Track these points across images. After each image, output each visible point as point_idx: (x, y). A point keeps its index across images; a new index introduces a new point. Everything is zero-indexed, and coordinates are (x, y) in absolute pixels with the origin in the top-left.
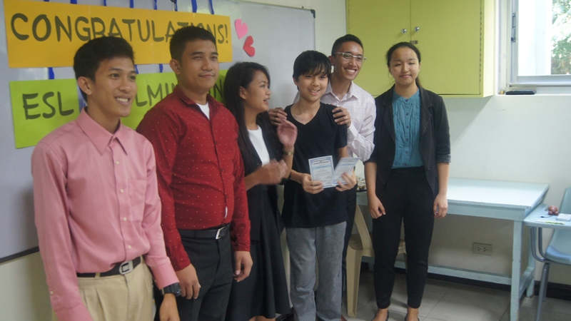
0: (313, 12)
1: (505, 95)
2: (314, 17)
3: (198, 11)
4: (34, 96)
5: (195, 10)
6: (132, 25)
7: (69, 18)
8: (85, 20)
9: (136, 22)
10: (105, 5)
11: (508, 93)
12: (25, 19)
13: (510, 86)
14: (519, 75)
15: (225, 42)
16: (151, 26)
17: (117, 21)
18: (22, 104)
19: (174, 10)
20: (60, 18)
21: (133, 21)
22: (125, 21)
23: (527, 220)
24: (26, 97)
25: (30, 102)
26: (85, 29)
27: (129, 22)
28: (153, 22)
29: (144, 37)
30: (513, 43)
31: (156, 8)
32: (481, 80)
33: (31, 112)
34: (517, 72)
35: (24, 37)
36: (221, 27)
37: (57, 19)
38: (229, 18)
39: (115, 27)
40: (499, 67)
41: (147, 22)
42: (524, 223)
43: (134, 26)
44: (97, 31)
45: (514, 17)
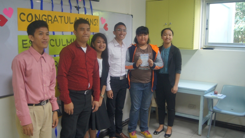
0: (132, 16)
1: (203, 49)
2: (132, 17)
3: (87, 14)
4: (26, 40)
5: (85, 13)
6: (62, 18)
7: (39, 15)
8: (45, 16)
9: (64, 17)
10: (53, 11)
11: (204, 49)
12: (24, 15)
13: (205, 46)
14: (209, 42)
15: (96, 25)
16: (69, 19)
17: (57, 16)
18: (22, 43)
19: (78, 13)
20: (36, 15)
21: (62, 17)
22: (59, 16)
23: (205, 95)
24: (23, 41)
25: (24, 42)
26: (45, 19)
27: (61, 17)
28: (70, 17)
29: (66, 22)
30: (207, 30)
31: (71, 12)
32: (193, 43)
33: (25, 46)
34: (208, 41)
35: (24, 21)
36: (95, 20)
37: (35, 15)
38: (98, 17)
39: (56, 18)
40: (201, 39)
41: (68, 17)
42: (204, 96)
43: (63, 18)
44: (49, 19)
45: (207, 21)
